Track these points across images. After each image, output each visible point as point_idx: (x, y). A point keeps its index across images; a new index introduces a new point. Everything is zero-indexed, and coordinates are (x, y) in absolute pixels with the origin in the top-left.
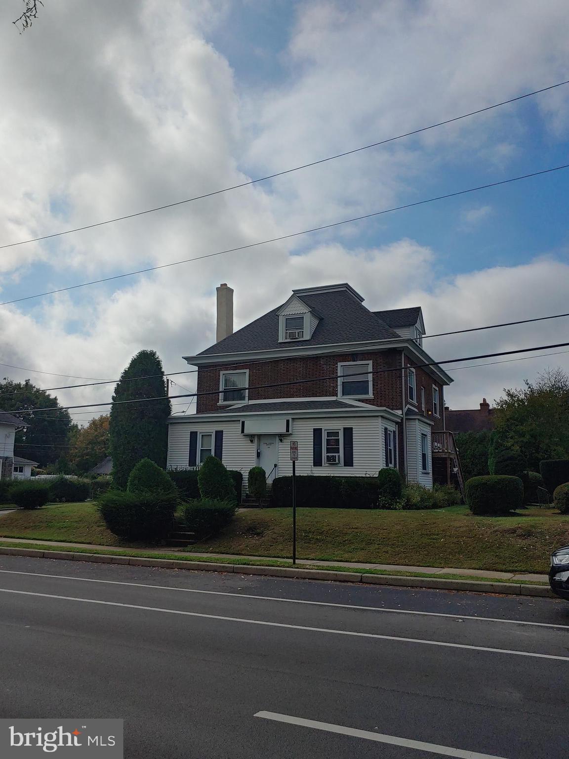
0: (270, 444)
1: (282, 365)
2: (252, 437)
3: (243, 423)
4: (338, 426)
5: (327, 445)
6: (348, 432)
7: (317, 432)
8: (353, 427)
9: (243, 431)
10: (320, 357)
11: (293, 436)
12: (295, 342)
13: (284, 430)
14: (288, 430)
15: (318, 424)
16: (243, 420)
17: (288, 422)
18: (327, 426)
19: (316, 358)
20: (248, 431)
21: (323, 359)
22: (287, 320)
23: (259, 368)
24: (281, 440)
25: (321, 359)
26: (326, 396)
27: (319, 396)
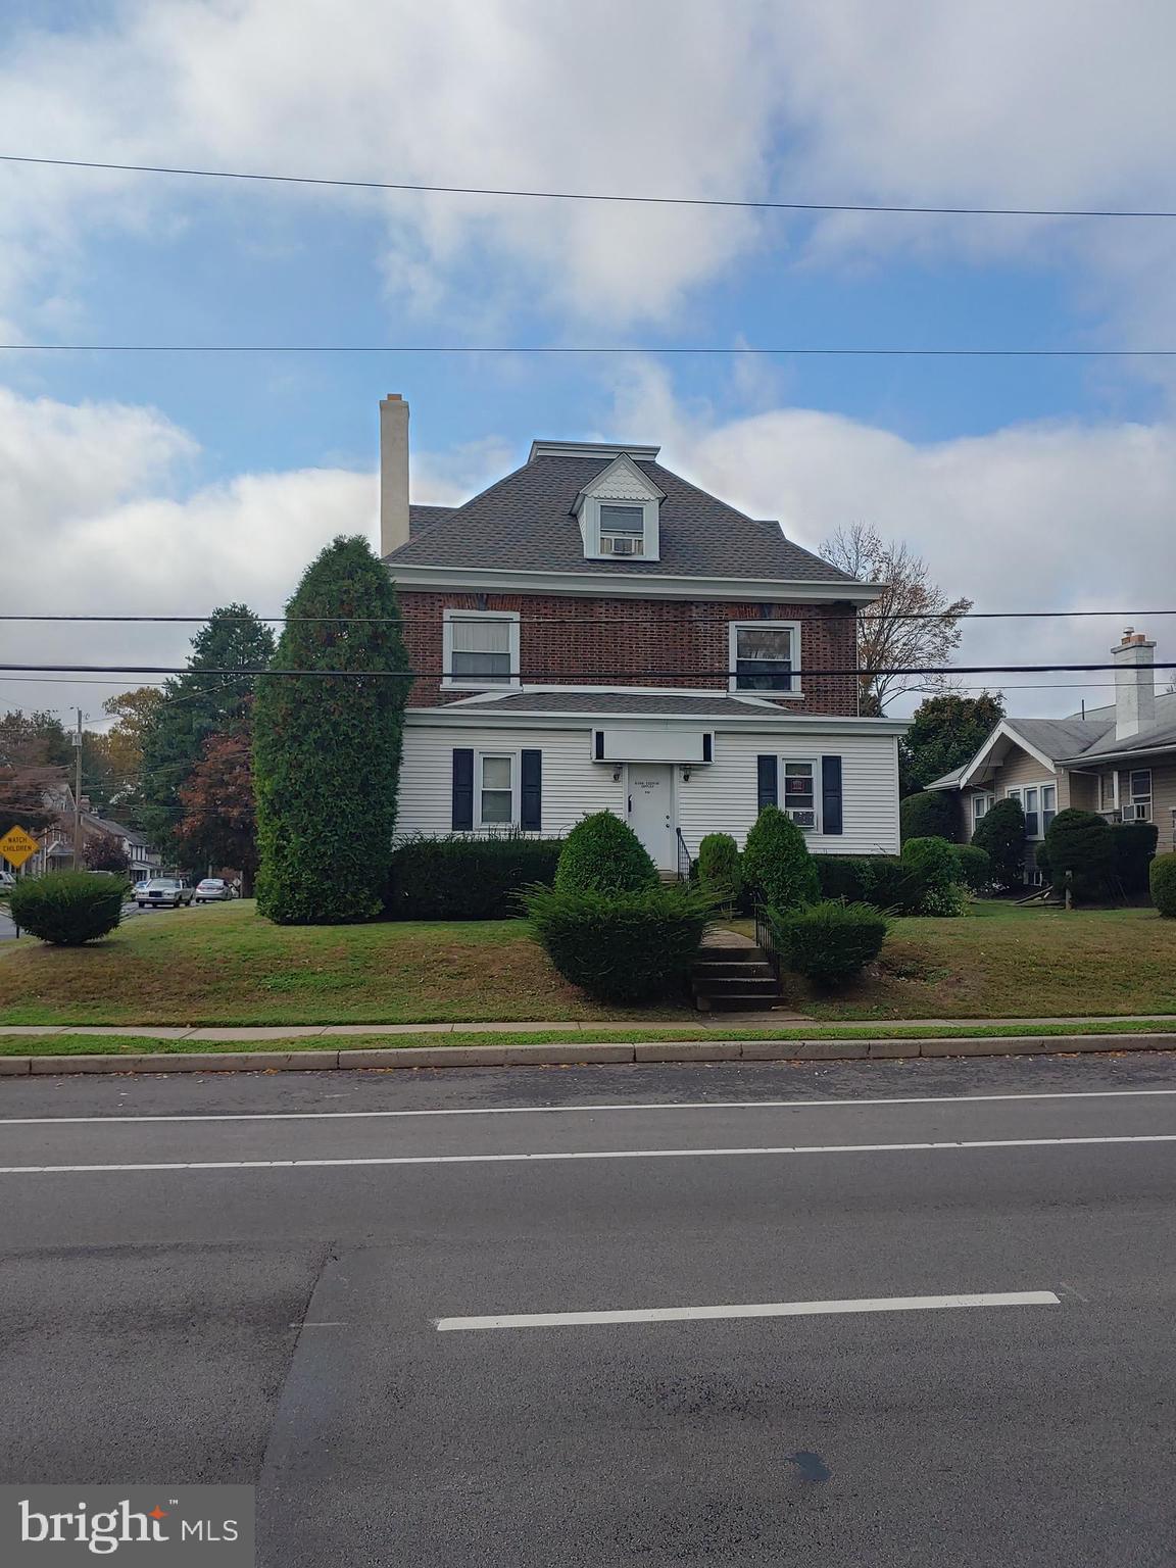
0: (651, 785)
1: (603, 610)
2: (618, 768)
3: (600, 736)
4: (812, 752)
5: (787, 792)
6: (832, 765)
7: (767, 765)
8: (843, 756)
9: (600, 754)
10: (692, 603)
11: (711, 769)
12: (622, 563)
13: (697, 755)
14: (707, 756)
15: (768, 747)
16: (600, 729)
17: (707, 738)
18: (786, 751)
19: (684, 604)
20: (609, 754)
21: (697, 607)
22: (604, 509)
23: (545, 611)
24: (686, 778)
25: (694, 607)
26: (705, 688)
27: (689, 687)
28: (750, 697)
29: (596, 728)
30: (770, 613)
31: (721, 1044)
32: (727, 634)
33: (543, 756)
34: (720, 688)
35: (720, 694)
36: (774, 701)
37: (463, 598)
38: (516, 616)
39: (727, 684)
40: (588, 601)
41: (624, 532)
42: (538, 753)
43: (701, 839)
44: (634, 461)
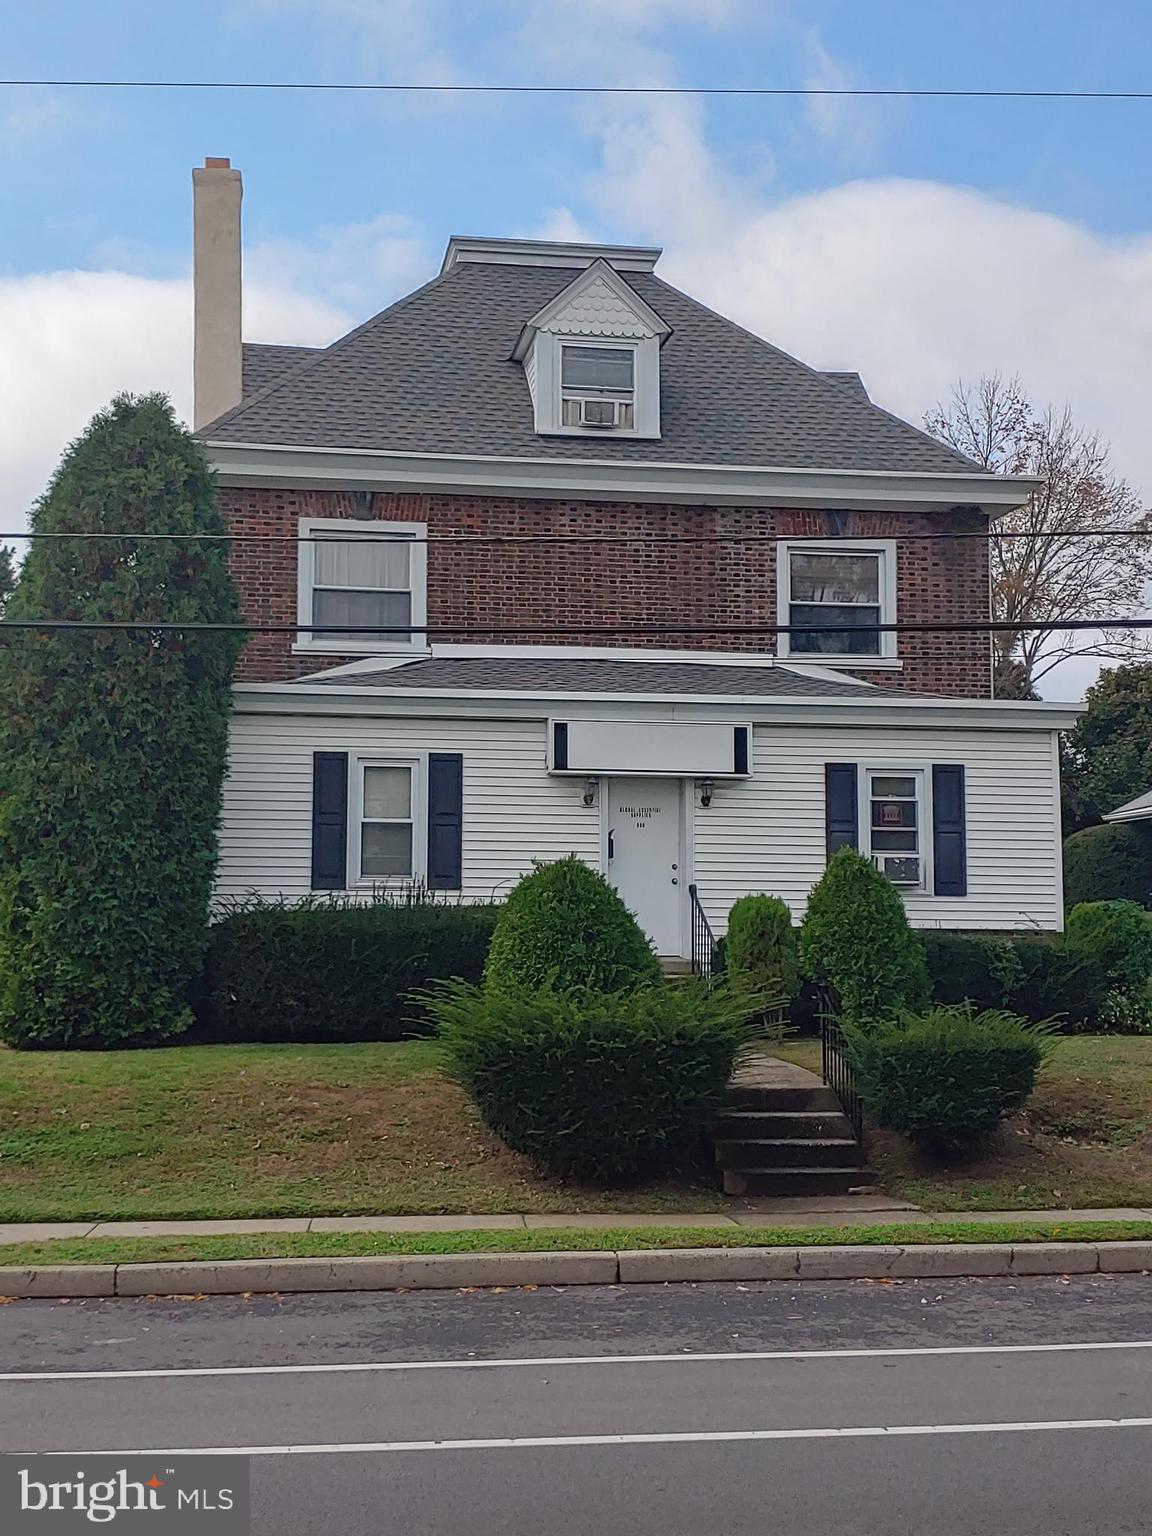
0: (647, 812)
2: (591, 785)
3: (561, 730)
4: (917, 757)
5: (873, 825)
6: (949, 780)
7: (840, 778)
8: (967, 764)
9: (561, 761)
11: (749, 786)
12: (598, 441)
13: (725, 764)
14: (741, 764)
15: (842, 751)
16: (561, 719)
17: (740, 735)
18: (871, 756)
20: (576, 761)
21: (723, 516)
22: (568, 351)
23: (470, 521)
24: (706, 801)
25: (717, 516)
26: (737, 650)
27: (710, 649)
28: (810, 667)
29: (555, 717)
30: (844, 524)
31: (763, 1251)
32: (773, 560)
33: (466, 763)
34: (761, 651)
35: (762, 660)
36: (851, 673)
37: (330, 499)
38: (421, 529)
39: (774, 645)
40: (541, 505)
41: (601, 391)
42: (458, 759)
43: (731, 904)
44: (616, 271)
